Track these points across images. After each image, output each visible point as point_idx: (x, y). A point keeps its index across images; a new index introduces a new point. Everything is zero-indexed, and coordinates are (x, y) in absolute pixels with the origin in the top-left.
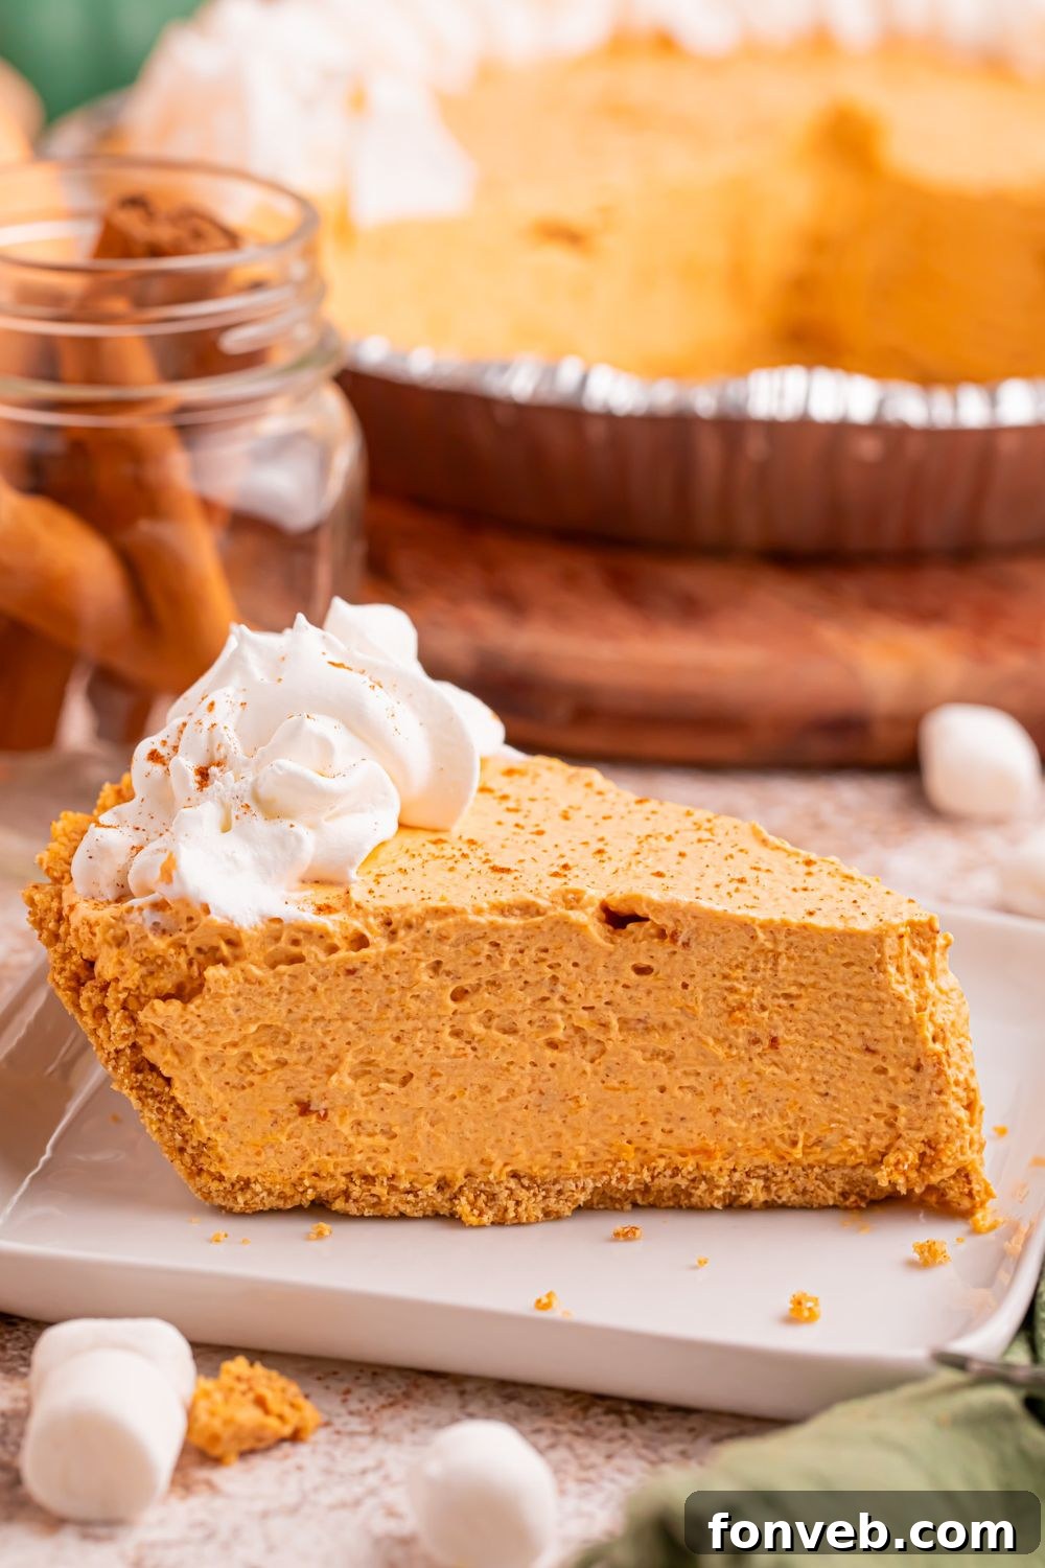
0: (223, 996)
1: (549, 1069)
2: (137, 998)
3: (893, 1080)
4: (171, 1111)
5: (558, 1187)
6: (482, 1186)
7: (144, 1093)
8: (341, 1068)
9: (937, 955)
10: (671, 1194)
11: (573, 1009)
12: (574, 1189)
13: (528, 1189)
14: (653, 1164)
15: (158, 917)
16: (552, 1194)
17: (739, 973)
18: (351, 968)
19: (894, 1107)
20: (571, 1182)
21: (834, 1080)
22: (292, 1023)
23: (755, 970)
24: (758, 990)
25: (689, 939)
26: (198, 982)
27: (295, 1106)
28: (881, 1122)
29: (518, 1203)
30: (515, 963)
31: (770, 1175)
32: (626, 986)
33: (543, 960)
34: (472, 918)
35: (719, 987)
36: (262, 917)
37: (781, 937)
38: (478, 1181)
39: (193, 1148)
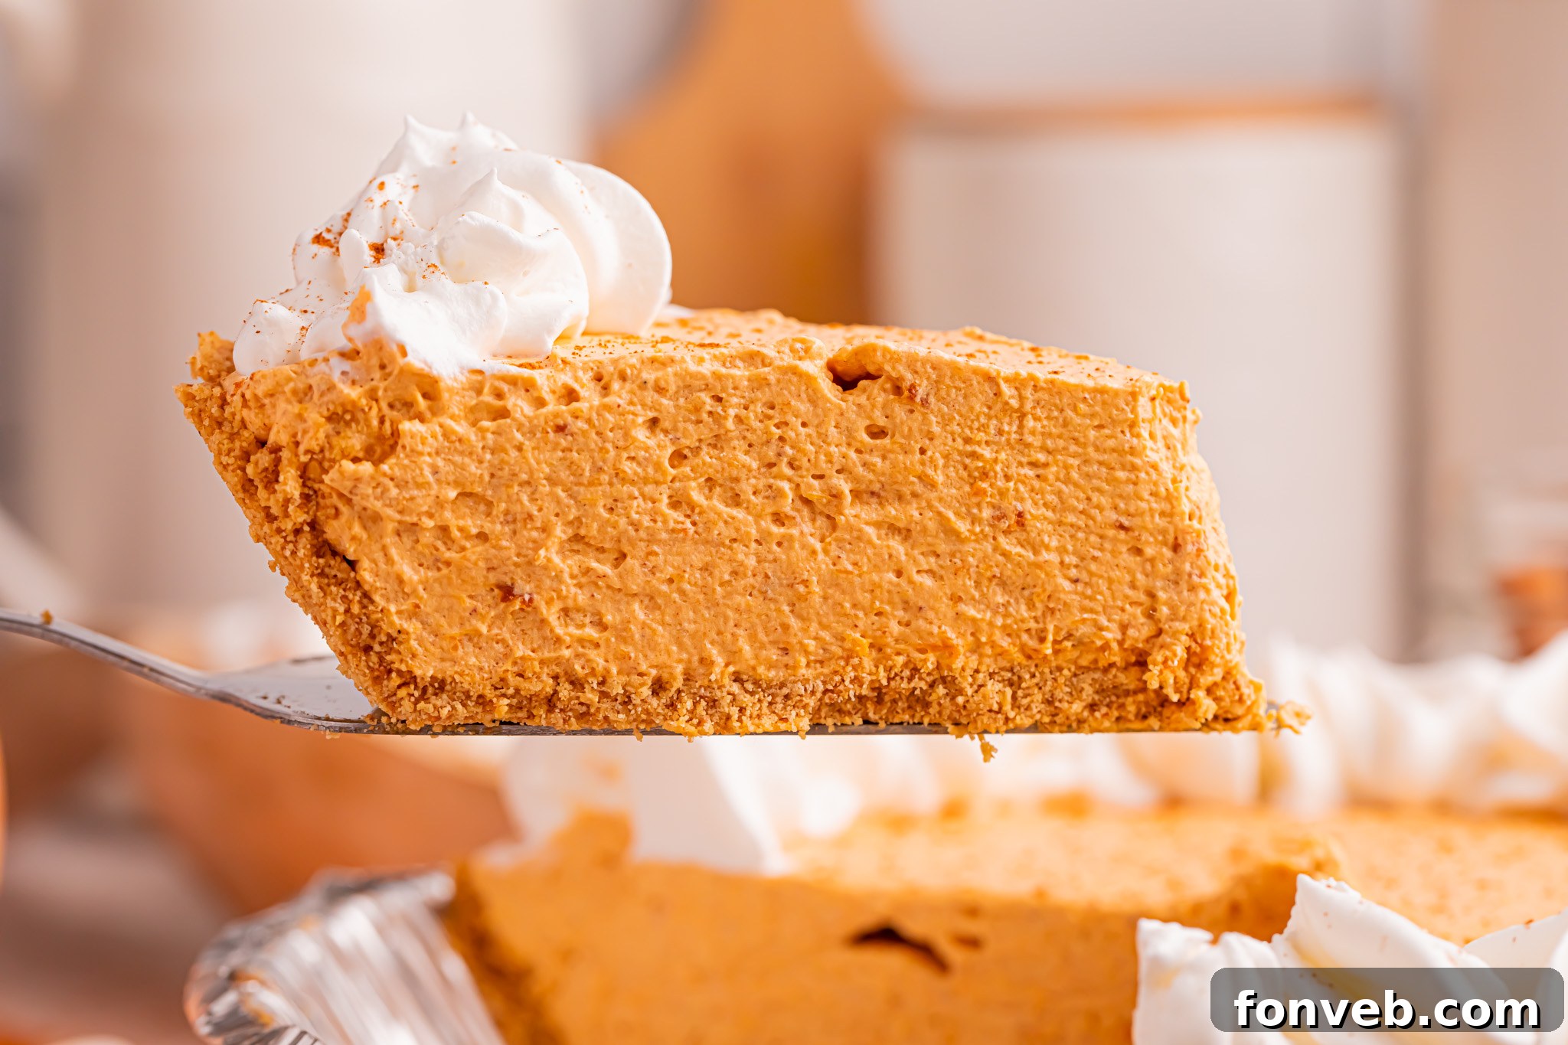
0: (421, 454)
1: (775, 547)
2: (320, 463)
3: (1152, 560)
4: (357, 598)
5: (785, 691)
6: (702, 690)
7: (326, 581)
8: (549, 543)
9: (1188, 426)
10: (906, 705)
11: (802, 477)
12: (803, 692)
13: (752, 694)
14: (890, 663)
15: (347, 366)
16: (779, 699)
17: (981, 436)
18: (561, 423)
19: (1152, 595)
20: (800, 685)
21: (1085, 562)
22: (495, 488)
23: (1000, 432)
24: (1003, 456)
25: (928, 395)
26: (391, 442)
27: (497, 591)
28: (1138, 611)
29: (742, 710)
30: (739, 419)
31: (1015, 678)
32: (858, 451)
33: (770, 418)
34: (693, 367)
35: (960, 453)
36: (462, 368)
37: (1028, 393)
38: (697, 685)
39: (381, 644)
